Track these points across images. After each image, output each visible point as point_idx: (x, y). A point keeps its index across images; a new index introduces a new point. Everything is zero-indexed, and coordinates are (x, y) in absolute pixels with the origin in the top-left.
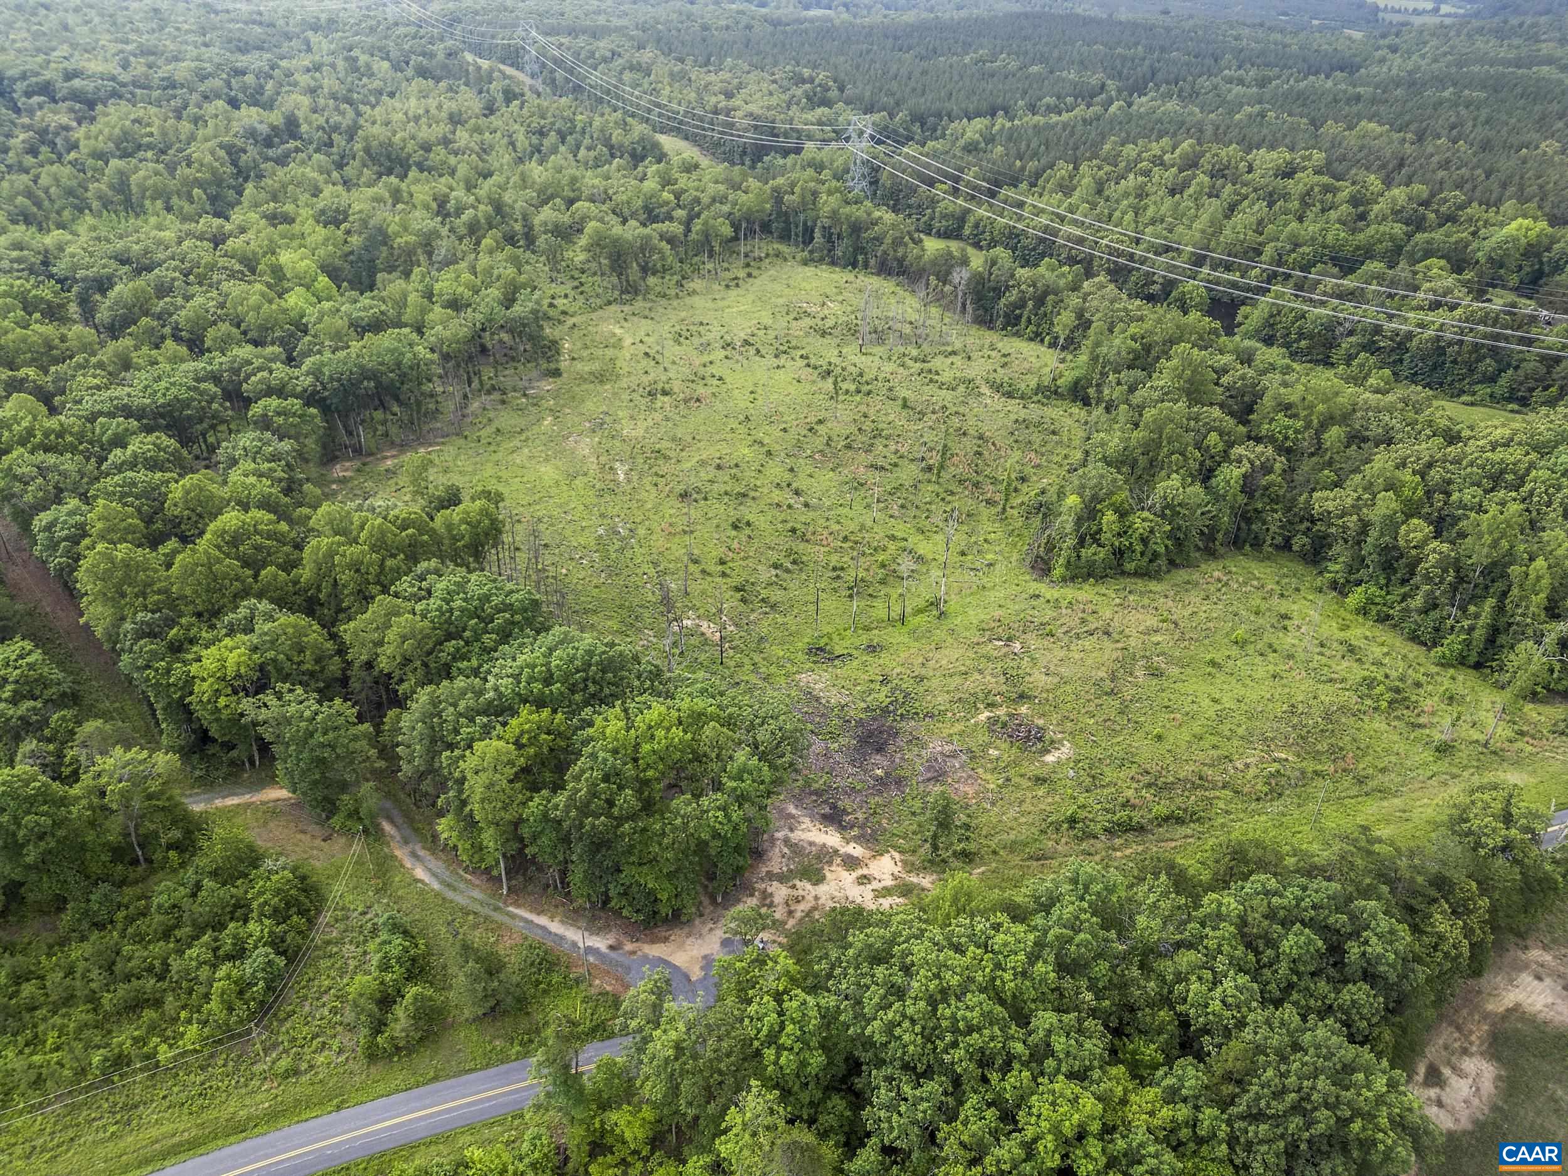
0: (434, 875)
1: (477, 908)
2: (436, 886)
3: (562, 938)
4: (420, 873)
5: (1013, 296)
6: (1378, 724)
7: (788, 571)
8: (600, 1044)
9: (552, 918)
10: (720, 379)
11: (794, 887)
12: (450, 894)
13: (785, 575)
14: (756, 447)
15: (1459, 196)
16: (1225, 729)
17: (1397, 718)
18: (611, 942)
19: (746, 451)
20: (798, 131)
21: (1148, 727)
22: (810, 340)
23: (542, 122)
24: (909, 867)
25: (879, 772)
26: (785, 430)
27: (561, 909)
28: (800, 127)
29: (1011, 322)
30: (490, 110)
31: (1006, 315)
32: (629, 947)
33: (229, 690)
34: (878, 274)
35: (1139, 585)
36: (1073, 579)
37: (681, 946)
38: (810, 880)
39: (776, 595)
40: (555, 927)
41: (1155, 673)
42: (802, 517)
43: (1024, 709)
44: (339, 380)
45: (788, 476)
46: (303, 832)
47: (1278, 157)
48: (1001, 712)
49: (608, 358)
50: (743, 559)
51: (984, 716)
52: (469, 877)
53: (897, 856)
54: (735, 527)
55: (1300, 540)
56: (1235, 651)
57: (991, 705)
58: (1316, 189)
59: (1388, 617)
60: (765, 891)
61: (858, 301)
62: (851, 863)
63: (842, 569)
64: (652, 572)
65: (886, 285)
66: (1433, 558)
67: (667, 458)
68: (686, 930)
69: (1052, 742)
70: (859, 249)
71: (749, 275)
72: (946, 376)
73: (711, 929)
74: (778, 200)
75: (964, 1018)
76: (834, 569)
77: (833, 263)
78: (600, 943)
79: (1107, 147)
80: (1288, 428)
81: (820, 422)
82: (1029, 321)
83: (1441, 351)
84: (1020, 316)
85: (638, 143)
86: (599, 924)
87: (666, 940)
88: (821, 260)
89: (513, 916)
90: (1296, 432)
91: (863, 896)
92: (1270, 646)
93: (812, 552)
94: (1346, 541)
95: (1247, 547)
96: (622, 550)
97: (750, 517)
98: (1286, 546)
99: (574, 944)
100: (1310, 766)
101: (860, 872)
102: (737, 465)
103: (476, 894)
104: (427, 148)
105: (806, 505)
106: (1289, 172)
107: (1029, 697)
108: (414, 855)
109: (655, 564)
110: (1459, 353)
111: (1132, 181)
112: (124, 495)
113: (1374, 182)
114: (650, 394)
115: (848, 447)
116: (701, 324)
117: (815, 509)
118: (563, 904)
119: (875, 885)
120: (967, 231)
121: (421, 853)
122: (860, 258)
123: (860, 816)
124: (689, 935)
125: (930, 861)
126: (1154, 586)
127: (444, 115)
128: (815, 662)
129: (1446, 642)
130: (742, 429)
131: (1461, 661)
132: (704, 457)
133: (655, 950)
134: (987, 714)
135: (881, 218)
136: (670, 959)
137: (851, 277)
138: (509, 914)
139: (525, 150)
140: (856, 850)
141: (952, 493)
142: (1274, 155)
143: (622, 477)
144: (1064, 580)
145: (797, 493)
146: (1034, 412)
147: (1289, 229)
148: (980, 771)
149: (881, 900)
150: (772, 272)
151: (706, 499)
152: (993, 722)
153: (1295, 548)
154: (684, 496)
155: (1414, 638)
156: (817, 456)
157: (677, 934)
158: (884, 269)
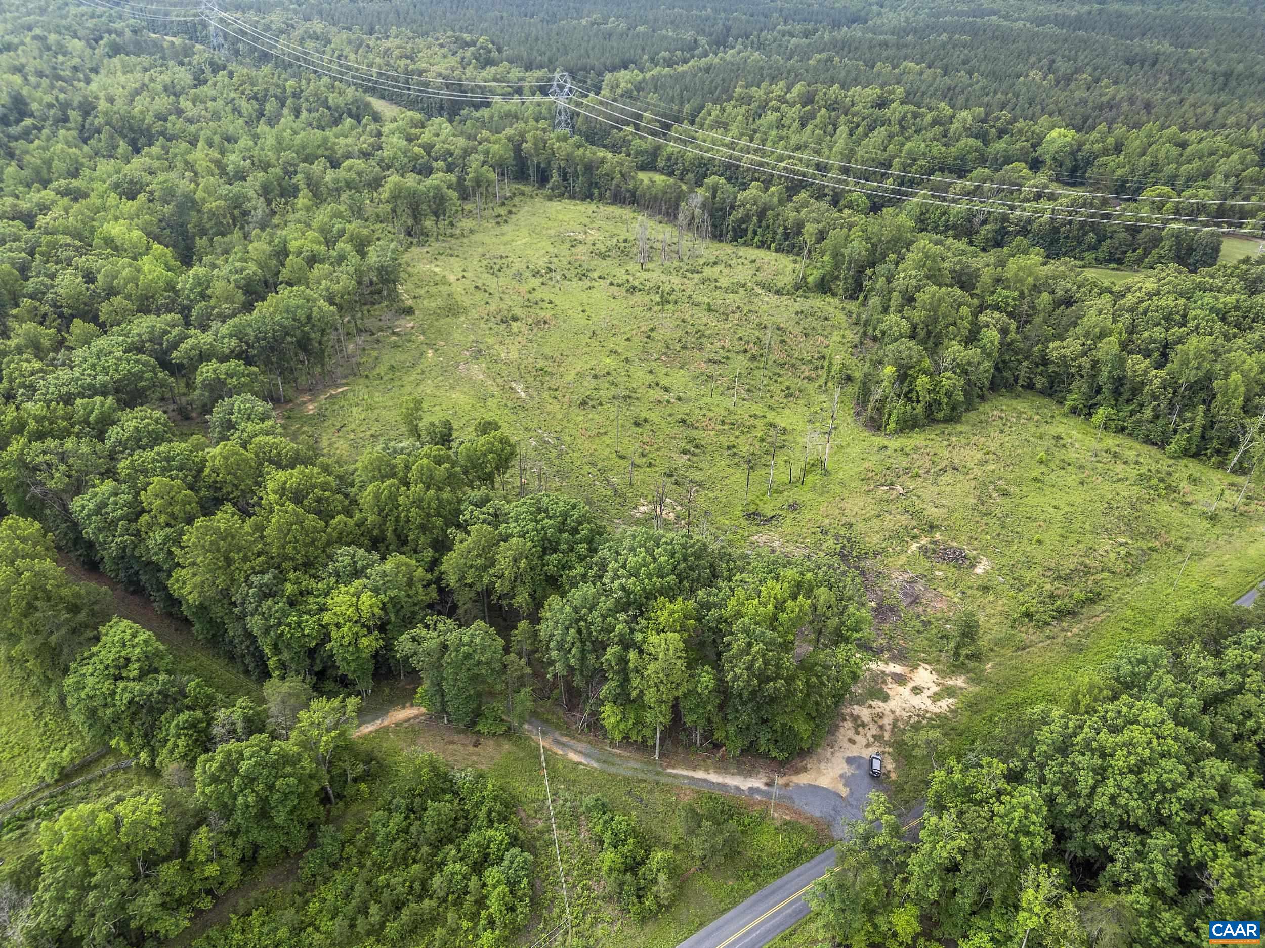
0: (586, 755)
1: (640, 776)
2: (595, 765)
3: (724, 786)
4: (574, 757)
5: (738, 214)
6: (1164, 507)
7: (694, 455)
8: (807, 865)
9: (707, 770)
10: (551, 303)
11: (870, 707)
12: (613, 770)
13: (695, 459)
14: (614, 356)
15: (1006, 114)
16: (1076, 526)
17: (1173, 500)
18: (764, 780)
19: (608, 361)
20: (480, 87)
21: (1027, 536)
22: (595, 262)
23: (255, 89)
24: (941, 673)
25: (873, 604)
26: (628, 340)
27: (709, 762)
28: (482, 84)
29: (739, 235)
30: (199, 81)
31: (734, 229)
32: (780, 781)
33: (365, 631)
34: (612, 204)
35: (949, 428)
36: (901, 431)
37: (819, 771)
38: (879, 699)
39: (698, 476)
40: (714, 777)
41: (1006, 494)
42: (682, 409)
43: (938, 536)
44: (264, 339)
45: (650, 378)
46: (452, 743)
47: (873, 92)
48: (925, 541)
49: (445, 294)
50: (657, 450)
51: (914, 546)
52: (618, 751)
53: (927, 666)
54: (637, 424)
55: (1040, 381)
56: (1043, 468)
57: (915, 538)
58: (909, 116)
59: (1123, 429)
60: (852, 715)
61: (610, 227)
62: (900, 679)
63: (734, 447)
64: (593, 470)
65: (626, 212)
66: (1157, 382)
67: (552, 374)
68: (815, 758)
69: (974, 558)
70: (592, 184)
71: (510, 212)
72: (724, 282)
73: (832, 753)
74: (517, 149)
75: (1169, 780)
76: (729, 448)
77: (572, 197)
78: (757, 782)
79: (738, 90)
80: (1007, 297)
81: (652, 330)
82: (755, 233)
83: (1056, 230)
84: (746, 230)
85: (352, 103)
86: (747, 767)
87: (805, 769)
88: (562, 195)
89: (675, 776)
90: (1014, 299)
91: (922, 702)
92: (1063, 460)
93: (706, 437)
94: (1082, 376)
95: (1004, 390)
96: (560, 456)
97: (644, 414)
98: (1030, 386)
99: (738, 788)
100: (1143, 544)
101: (911, 685)
102: (608, 373)
103: (632, 764)
104: (162, 118)
105: (679, 399)
106: (882, 103)
107: (937, 527)
108: (557, 742)
109: (594, 464)
110: (1069, 231)
111: (771, 117)
112: (164, 470)
113: (945, 108)
114: (502, 321)
115: (684, 348)
116: (502, 257)
117: (688, 400)
118: (709, 758)
119: (927, 693)
120: (661, 164)
121: (564, 739)
122: (596, 191)
123: (884, 642)
124: (819, 762)
125: (954, 666)
126: (959, 428)
127: (160, 88)
128: (758, 525)
129: (1174, 441)
130: (594, 343)
131: (1185, 453)
132: (578, 369)
133: (803, 779)
134: (915, 545)
135: (604, 158)
136: (817, 783)
137: (593, 207)
138: (670, 775)
139: (250, 116)
140: (898, 669)
141: (780, 375)
142: (868, 91)
143: (523, 395)
144: (895, 432)
145: (666, 390)
146: (802, 304)
147: (906, 147)
148: (940, 589)
149: (939, 703)
150: (526, 208)
151: (601, 404)
152: (923, 549)
153: (1038, 386)
154: (584, 404)
155: (1148, 441)
156: (663, 358)
157: (810, 763)
158: (618, 199)
